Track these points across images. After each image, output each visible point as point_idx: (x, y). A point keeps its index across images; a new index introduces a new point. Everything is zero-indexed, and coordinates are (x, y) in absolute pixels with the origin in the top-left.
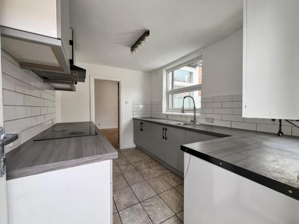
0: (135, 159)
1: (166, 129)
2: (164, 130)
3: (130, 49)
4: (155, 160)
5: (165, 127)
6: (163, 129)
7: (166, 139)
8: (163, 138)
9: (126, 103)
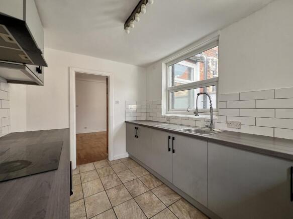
0: (128, 177)
1: (173, 138)
2: (171, 140)
3: (122, 25)
4: (156, 178)
5: (172, 135)
6: (169, 137)
7: (174, 151)
8: (169, 150)
9: (117, 102)
